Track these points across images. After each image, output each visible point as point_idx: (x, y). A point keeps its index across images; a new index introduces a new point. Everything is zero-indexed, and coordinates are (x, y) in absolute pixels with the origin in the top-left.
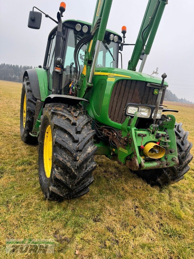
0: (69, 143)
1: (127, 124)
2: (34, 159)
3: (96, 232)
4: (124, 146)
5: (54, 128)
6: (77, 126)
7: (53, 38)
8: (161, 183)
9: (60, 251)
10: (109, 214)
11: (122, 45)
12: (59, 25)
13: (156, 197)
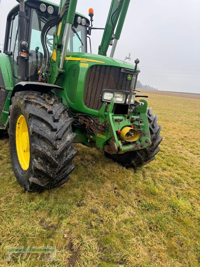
0: (47, 132)
1: (104, 110)
2: (4, 153)
3: (81, 215)
4: (102, 132)
5: (29, 118)
6: (53, 115)
7: (14, 19)
8: (135, 165)
9: (49, 237)
10: (91, 198)
11: (90, 29)
12: (21, 4)
13: (132, 178)
